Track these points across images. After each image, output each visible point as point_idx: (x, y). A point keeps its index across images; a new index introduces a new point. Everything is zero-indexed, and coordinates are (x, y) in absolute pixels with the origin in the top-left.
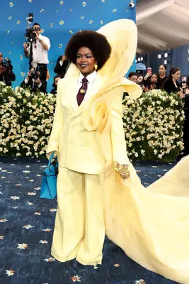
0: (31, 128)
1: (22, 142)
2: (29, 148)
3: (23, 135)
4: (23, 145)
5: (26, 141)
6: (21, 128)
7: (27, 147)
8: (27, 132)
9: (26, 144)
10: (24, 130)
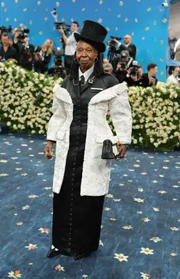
0: (44, 109)
1: (36, 121)
2: (42, 127)
3: (38, 115)
4: (36, 123)
5: (40, 120)
6: (36, 109)
7: (40, 126)
8: (41, 113)
9: (39, 123)
10: (38, 111)
